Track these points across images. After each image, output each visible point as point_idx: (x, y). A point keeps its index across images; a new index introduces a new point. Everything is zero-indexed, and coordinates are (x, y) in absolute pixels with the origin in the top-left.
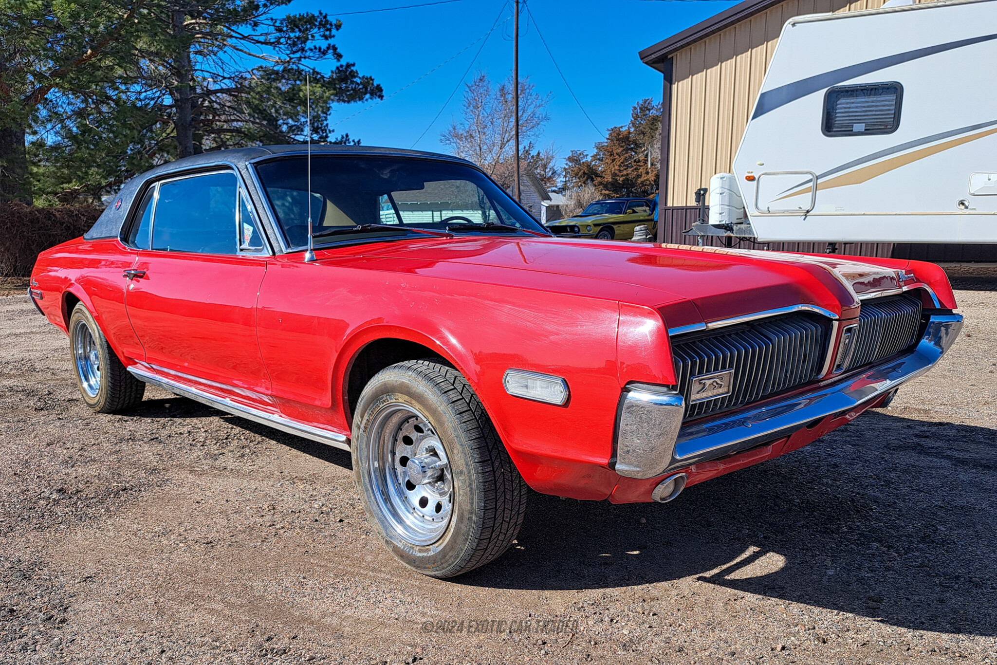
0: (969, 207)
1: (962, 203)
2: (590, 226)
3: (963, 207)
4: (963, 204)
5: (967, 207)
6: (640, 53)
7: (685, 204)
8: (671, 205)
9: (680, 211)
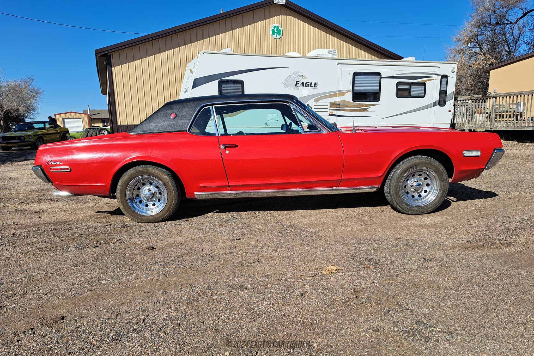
1: (266, 124)
2: (31, 136)
5: (267, 125)
6: (95, 50)
7: (126, 124)
8: (120, 124)
9: (124, 127)
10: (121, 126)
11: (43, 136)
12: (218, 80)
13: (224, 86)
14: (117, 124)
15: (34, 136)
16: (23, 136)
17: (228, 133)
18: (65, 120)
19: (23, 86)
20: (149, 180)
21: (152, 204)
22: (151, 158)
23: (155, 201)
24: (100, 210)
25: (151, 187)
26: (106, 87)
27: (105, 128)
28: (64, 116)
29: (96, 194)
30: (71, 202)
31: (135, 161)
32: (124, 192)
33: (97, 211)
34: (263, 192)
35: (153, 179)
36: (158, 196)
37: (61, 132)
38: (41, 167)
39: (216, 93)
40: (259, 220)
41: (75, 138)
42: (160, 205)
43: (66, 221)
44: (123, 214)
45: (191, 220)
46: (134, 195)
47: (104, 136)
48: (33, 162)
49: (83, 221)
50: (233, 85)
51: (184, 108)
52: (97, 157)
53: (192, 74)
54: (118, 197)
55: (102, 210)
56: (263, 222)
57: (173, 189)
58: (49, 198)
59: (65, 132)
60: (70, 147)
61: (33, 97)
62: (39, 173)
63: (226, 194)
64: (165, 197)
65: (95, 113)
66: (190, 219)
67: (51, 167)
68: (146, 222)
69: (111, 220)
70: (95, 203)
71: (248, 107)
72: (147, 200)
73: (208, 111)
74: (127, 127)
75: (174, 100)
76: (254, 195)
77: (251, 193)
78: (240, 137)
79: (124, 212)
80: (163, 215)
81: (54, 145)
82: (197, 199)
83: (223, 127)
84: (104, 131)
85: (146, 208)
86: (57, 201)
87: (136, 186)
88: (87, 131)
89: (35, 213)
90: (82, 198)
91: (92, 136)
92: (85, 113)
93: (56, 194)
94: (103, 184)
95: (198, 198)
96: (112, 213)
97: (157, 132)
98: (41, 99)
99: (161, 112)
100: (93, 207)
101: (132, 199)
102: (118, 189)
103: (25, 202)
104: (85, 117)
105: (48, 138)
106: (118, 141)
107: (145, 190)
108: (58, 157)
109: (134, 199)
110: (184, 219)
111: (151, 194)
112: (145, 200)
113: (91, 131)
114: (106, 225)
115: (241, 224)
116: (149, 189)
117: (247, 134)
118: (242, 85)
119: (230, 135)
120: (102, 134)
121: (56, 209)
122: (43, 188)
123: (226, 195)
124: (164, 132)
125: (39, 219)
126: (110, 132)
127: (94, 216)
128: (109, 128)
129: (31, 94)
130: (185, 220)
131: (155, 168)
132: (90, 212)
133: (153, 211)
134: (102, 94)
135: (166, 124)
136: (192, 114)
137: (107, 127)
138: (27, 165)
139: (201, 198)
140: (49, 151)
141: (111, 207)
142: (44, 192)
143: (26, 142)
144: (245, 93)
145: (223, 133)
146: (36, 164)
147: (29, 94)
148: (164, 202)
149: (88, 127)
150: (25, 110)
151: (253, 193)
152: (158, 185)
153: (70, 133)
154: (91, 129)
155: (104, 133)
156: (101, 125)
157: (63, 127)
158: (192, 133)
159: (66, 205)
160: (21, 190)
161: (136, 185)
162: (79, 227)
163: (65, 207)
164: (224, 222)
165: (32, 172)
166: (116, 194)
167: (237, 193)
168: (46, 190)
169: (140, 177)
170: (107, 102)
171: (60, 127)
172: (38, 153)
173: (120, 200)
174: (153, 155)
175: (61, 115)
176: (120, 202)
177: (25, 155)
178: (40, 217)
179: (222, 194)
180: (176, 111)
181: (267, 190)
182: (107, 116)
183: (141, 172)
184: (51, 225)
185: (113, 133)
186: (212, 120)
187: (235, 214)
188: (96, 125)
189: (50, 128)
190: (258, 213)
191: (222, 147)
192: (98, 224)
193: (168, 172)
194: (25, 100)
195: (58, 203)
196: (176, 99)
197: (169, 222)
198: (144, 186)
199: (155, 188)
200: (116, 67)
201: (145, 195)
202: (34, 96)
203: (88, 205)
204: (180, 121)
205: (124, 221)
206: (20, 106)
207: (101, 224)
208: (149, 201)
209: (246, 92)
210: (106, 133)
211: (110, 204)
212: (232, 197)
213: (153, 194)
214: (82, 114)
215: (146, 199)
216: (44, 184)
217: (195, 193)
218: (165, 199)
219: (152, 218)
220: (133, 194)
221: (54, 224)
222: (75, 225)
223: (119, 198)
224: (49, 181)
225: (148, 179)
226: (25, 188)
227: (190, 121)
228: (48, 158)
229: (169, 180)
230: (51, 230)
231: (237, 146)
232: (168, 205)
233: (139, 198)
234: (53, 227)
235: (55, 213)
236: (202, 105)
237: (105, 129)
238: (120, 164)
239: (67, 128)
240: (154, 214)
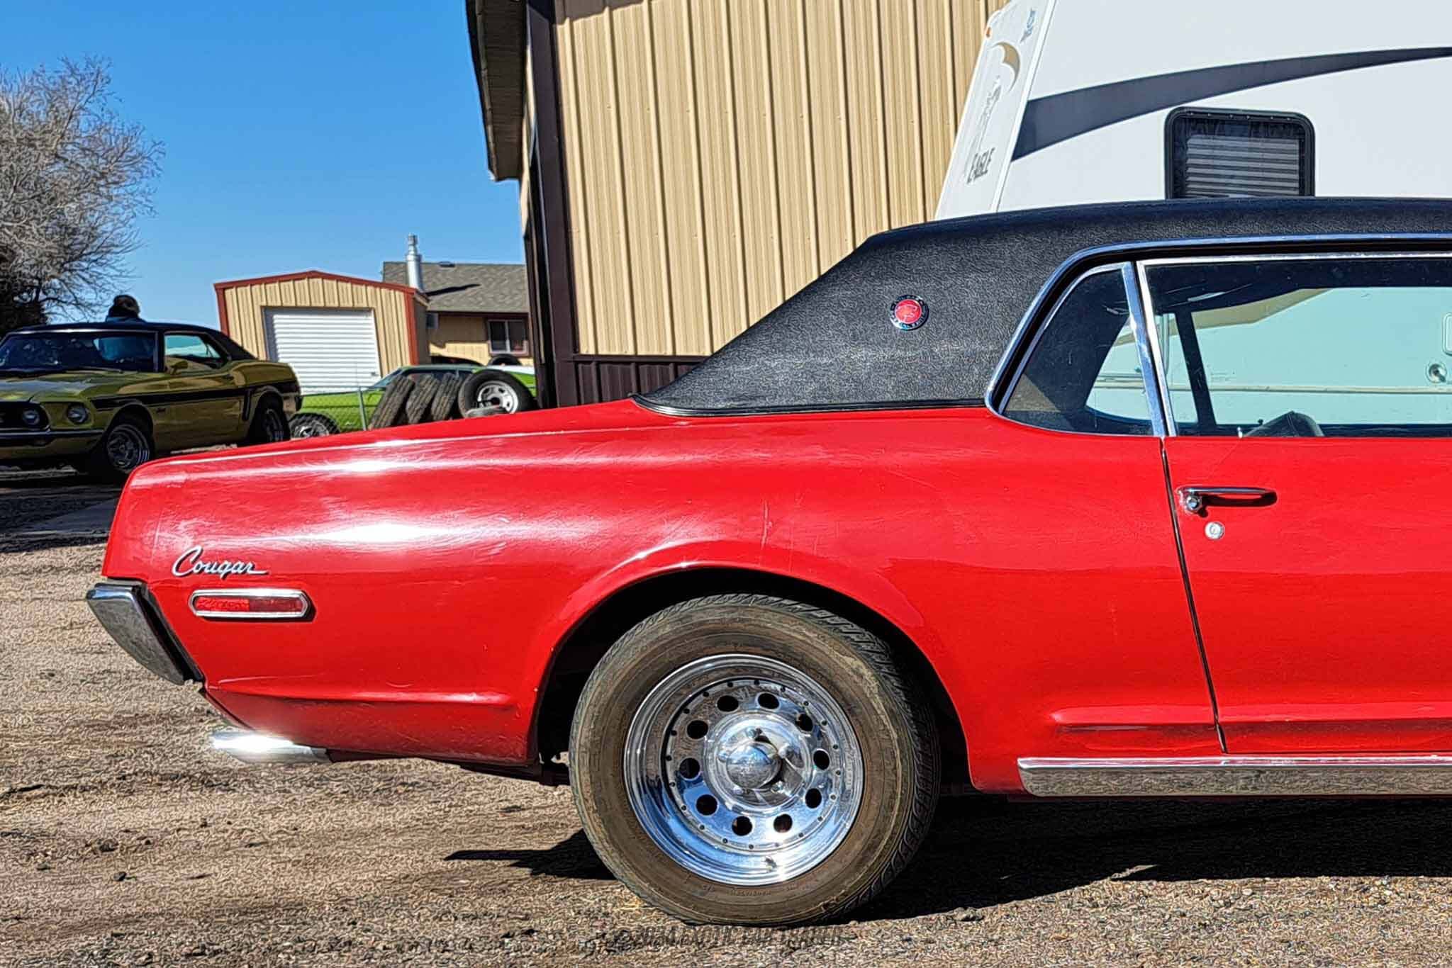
0: (1447, 379)
1: (1434, 370)
2: (82, 405)
3: (1436, 379)
4: (1437, 373)
5: (1443, 379)
7: (631, 352)
8: (592, 352)
9: (619, 367)
10: (600, 361)
11: (151, 410)
12: (1167, 111)
13: (1197, 144)
14: (576, 346)
15: (101, 404)
16: (35, 407)
17: (1220, 419)
18: (279, 319)
19: (42, 117)
20: (757, 682)
21: (770, 822)
22: (772, 552)
23: (791, 805)
24: (473, 847)
25: (770, 722)
26: (515, 136)
27: (503, 368)
28: (274, 295)
29: (453, 754)
30: (301, 795)
31: (680, 569)
32: (611, 748)
33: (453, 850)
34: (1416, 769)
35: (782, 676)
36: (810, 772)
37: (255, 388)
38: (137, 592)
39: (1153, 189)
40: (1386, 927)
41: (332, 427)
42: (821, 828)
43: (277, 905)
44: (603, 873)
45: (994, 914)
46: (669, 764)
47: (500, 420)
48: (96, 553)
49: (372, 906)
50: (1248, 144)
51: (977, 271)
52: (462, 541)
53: (1017, 71)
54: (580, 774)
55: (483, 848)
56: (1411, 940)
57: (894, 735)
58: (180, 766)
59: (275, 390)
60: (307, 479)
61: (98, 180)
62: (129, 623)
63: (1198, 771)
64: (849, 780)
65: (448, 285)
66: (990, 909)
67: (198, 592)
68: (734, 924)
69: (532, 903)
70: (441, 805)
71: (1340, 275)
72: (747, 797)
73: (1112, 291)
74: (632, 367)
75: (909, 223)
76: (1359, 780)
77: (1342, 770)
78: (1290, 444)
79: (609, 858)
80: (834, 885)
81: (219, 467)
82: (1031, 796)
83: (1188, 384)
84: (497, 388)
85: (738, 839)
86: (227, 788)
87: (683, 716)
88: (403, 382)
89: (94, 851)
90: (366, 770)
91: (427, 416)
92: (392, 278)
93: (219, 744)
94: (496, 698)
95: (1039, 792)
96: (540, 863)
97: (813, 407)
98: (143, 193)
99: (838, 293)
100: (428, 824)
101: (659, 788)
102: (582, 728)
103: (38, 787)
104: (395, 307)
105: (175, 422)
106: (585, 450)
107: (733, 740)
108: (238, 534)
109: (667, 785)
110: (952, 908)
111: (768, 762)
112: (733, 794)
113: (427, 383)
114: (503, 932)
115: (1283, 946)
116: (759, 731)
117: (1329, 430)
118: (1302, 145)
119: (1231, 430)
120: (491, 407)
121: (217, 831)
122: (145, 706)
123: (1198, 780)
124: (853, 408)
125: (122, 887)
126: (534, 392)
127: (433, 881)
128: (526, 369)
129: (85, 162)
130: (960, 914)
131: (794, 610)
132: (415, 854)
133: (776, 857)
134: (492, 177)
135: (863, 356)
136: (1015, 309)
137: (518, 363)
138: (57, 570)
139: (1056, 791)
140: (189, 498)
141: (534, 829)
142: (153, 734)
143: (49, 439)
144: (1320, 192)
145: (1191, 416)
146: (114, 572)
147: (72, 166)
148: (841, 811)
149: (408, 364)
150: (51, 256)
151: (1357, 769)
152: (811, 710)
153: (303, 391)
154: (428, 376)
155: (496, 401)
156: (479, 353)
157: (263, 357)
158: (1015, 415)
159: (275, 811)
160: (20, 719)
161: (684, 709)
162: (350, 943)
163: (272, 824)
164: (1186, 932)
165: (85, 612)
166: (564, 758)
167: (1260, 771)
168: (162, 718)
169: (707, 663)
170: (519, 222)
171: (248, 356)
172: (125, 508)
173: (588, 791)
174: (786, 537)
175: (256, 288)
176: (591, 803)
177: (41, 516)
178: (122, 877)
179: (1174, 771)
180: (925, 291)
181: (1434, 757)
182: (518, 300)
183: (714, 632)
184: (191, 921)
185: (553, 405)
186: (1130, 338)
187: (1247, 892)
188: (453, 350)
189: (190, 363)
190: (1379, 886)
191: (1187, 503)
192: (461, 925)
193: (867, 635)
194: (46, 196)
195: (232, 795)
196: (921, 221)
197: (867, 925)
198: (730, 716)
199: (795, 729)
200: (578, 23)
201: (732, 767)
202: (103, 175)
203: (402, 814)
204: (946, 349)
205: (606, 915)
206: (21, 233)
207: (475, 929)
208: (755, 802)
209: (1323, 189)
210: (510, 400)
211: (527, 814)
212: (1233, 790)
213: (782, 762)
214: (375, 284)
215: (737, 788)
216: (153, 684)
217: (1024, 763)
218: (845, 795)
219: (768, 899)
220: (665, 758)
221: (206, 918)
222: (329, 929)
223: (586, 778)
224: (187, 672)
225: (757, 674)
226: (41, 704)
227: (1004, 348)
228: (178, 539)
229: (874, 684)
230: (188, 956)
231: (1269, 498)
232: (867, 828)
233: (700, 780)
234: (202, 938)
235: (211, 852)
236: (1078, 256)
237: (506, 374)
238: (597, 580)
239: (287, 369)
240: (782, 875)
